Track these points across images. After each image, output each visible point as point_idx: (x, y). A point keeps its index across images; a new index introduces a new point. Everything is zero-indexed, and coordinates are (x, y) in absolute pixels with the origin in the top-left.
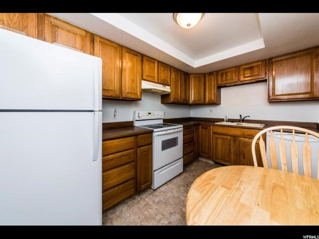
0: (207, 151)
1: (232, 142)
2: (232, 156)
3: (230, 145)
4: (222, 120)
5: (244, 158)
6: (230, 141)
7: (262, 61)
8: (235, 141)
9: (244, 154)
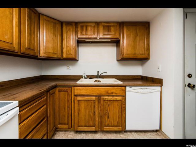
0: (66, 121)
1: (97, 103)
2: (97, 119)
3: (94, 107)
4: (81, 77)
5: (108, 117)
6: (95, 103)
7: (117, 22)
8: (99, 100)
9: (108, 113)
